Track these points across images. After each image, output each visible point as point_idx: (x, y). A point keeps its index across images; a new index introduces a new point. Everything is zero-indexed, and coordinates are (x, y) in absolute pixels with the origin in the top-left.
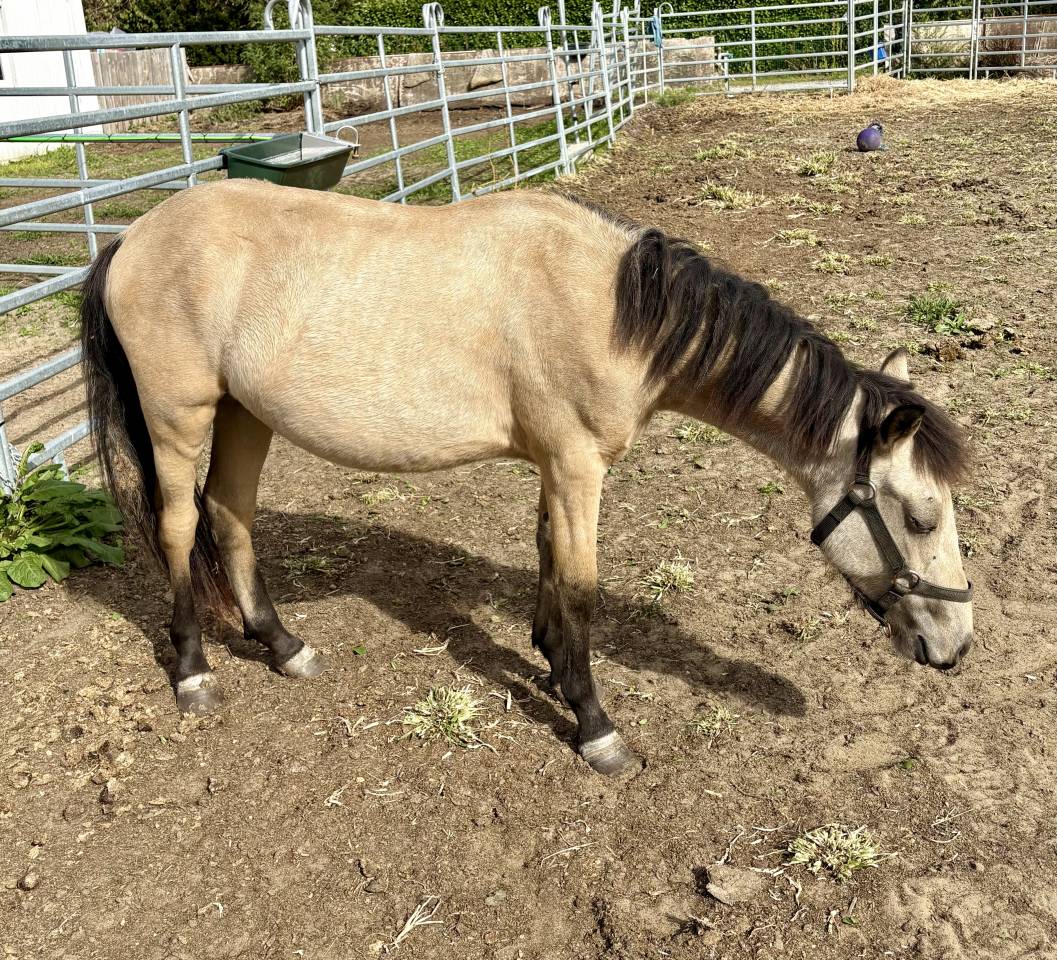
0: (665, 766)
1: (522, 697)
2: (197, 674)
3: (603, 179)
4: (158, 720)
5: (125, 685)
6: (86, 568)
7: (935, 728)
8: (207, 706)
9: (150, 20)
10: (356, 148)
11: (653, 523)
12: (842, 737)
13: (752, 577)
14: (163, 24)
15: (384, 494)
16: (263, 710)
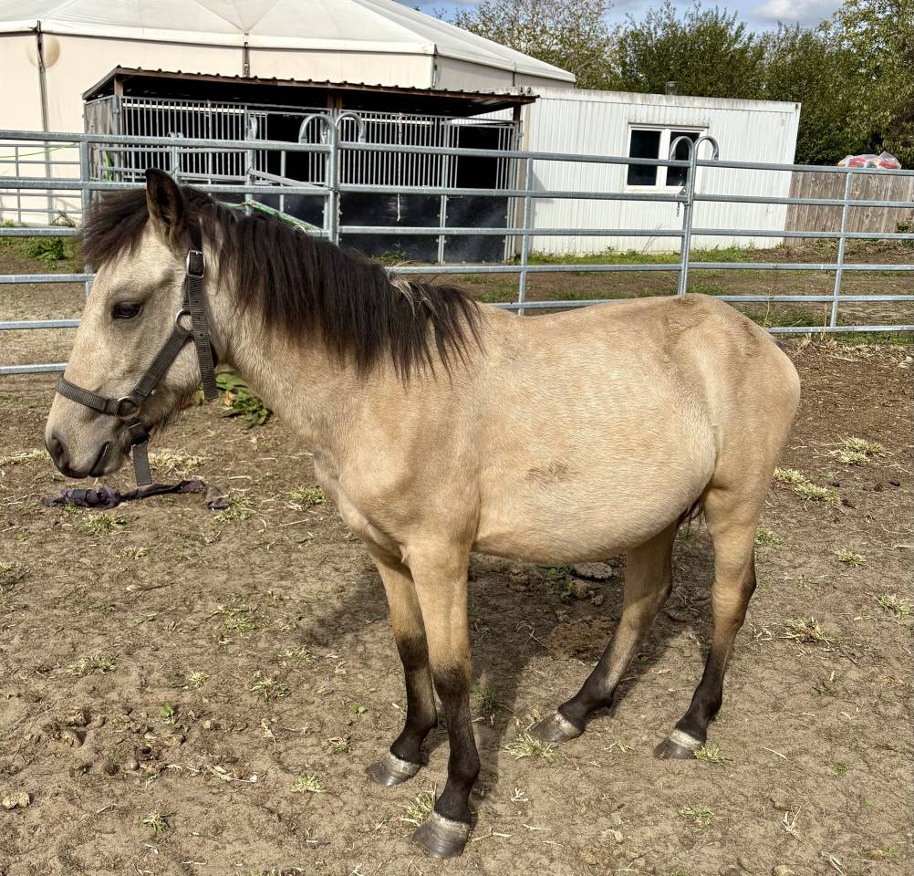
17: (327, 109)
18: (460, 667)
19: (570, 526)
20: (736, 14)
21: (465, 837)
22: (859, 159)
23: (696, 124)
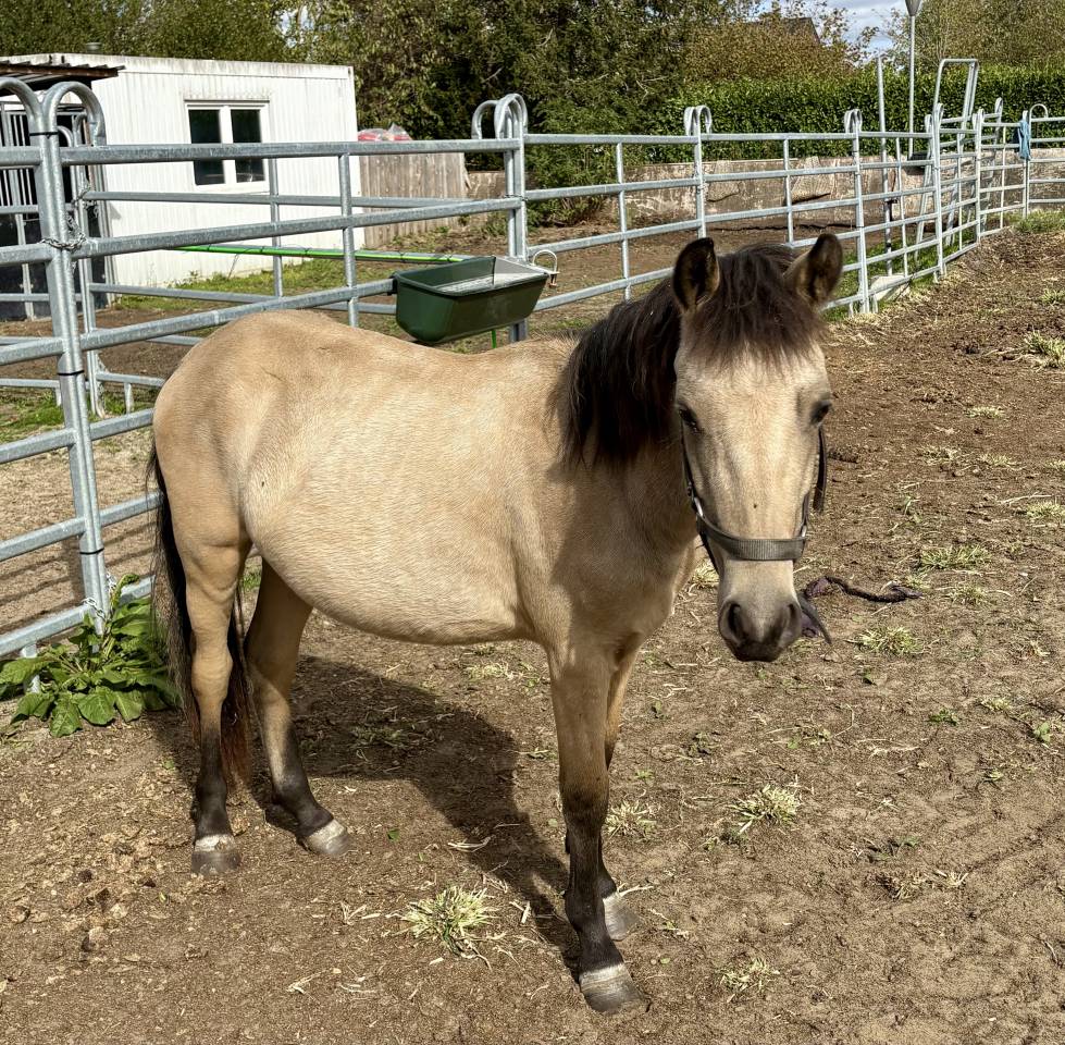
0: (668, 1014)
1: (543, 912)
2: (215, 834)
3: (911, 320)
4: (165, 878)
5: (149, 837)
6: (161, 711)
7: (1013, 1025)
8: (219, 871)
9: (435, 115)
10: (553, 276)
11: (782, 741)
12: (891, 1017)
13: (873, 818)
14: (450, 120)
15: (491, 669)
16: (272, 883)
23: (255, 98)
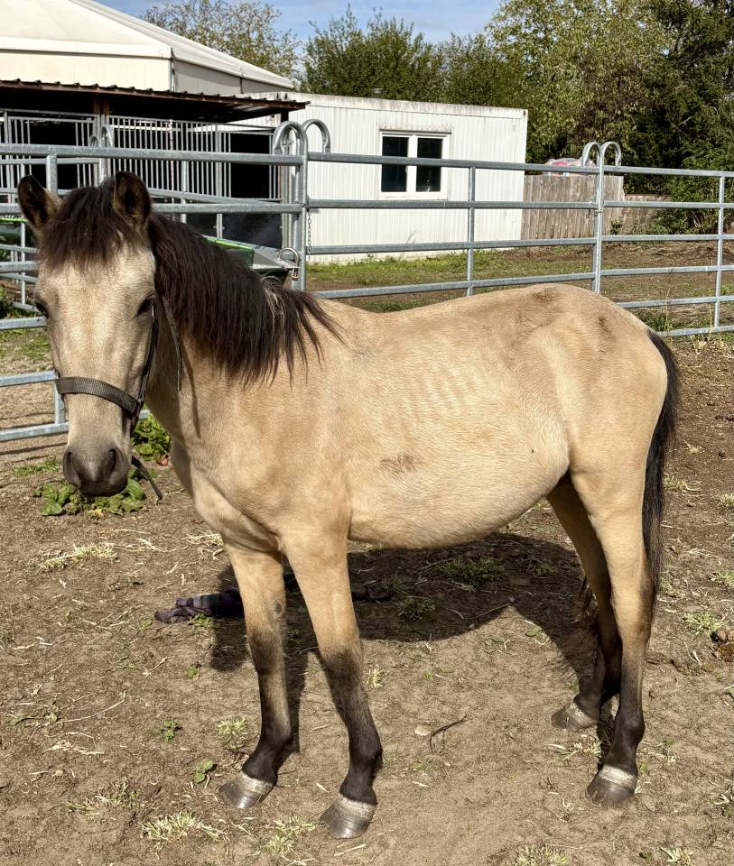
17: (95, 116)
18: (346, 651)
19: (421, 513)
20: (412, 25)
21: (367, 818)
22: (561, 163)
23: (440, 130)
